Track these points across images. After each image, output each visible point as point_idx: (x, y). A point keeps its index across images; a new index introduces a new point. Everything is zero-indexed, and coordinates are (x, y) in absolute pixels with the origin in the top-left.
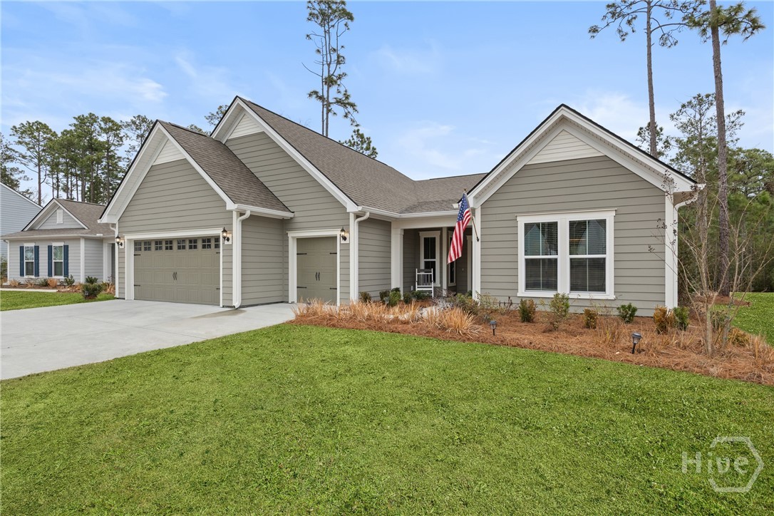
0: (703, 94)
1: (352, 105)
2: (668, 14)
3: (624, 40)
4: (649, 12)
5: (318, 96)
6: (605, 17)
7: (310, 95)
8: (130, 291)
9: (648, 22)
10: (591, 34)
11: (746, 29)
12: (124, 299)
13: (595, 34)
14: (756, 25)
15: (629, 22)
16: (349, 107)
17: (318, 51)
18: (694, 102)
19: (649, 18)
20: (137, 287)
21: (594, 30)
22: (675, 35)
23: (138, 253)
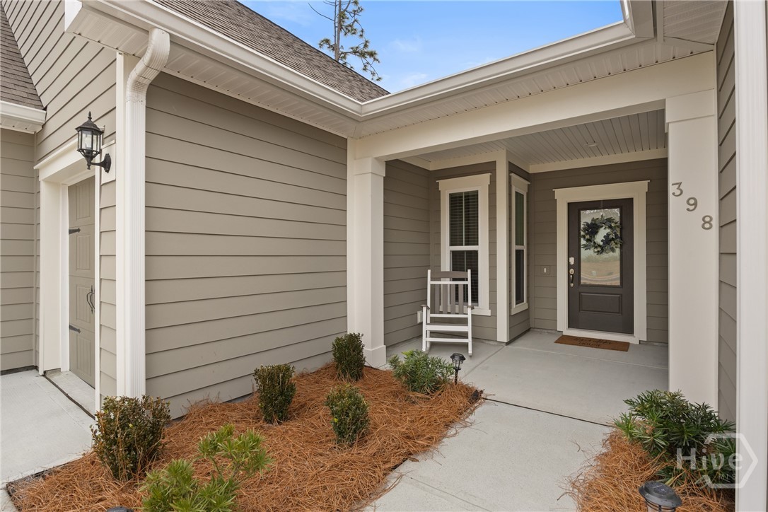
1: (372, 54)
16: (368, 57)
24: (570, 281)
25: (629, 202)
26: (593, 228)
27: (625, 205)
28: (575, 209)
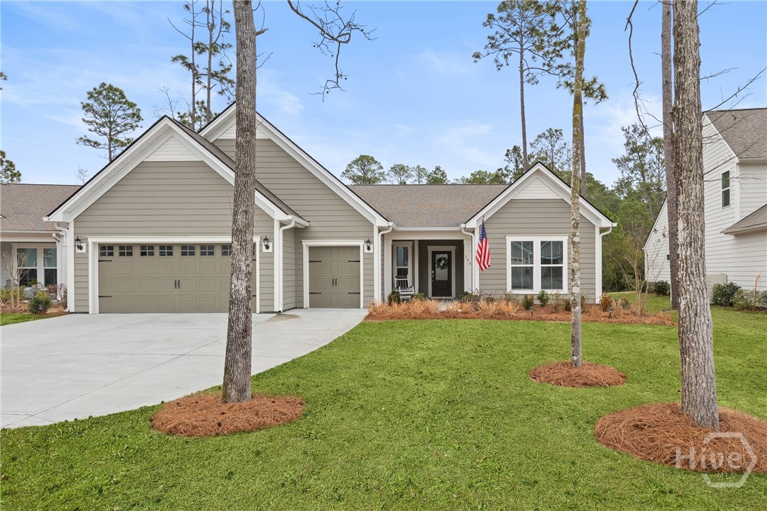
0: (553, 129)
2: (534, 58)
3: (499, 69)
4: (521, 53)
5: (184, 62)
6: (487, 46)
7: (175, 59)
8: (93, 303)
9: (521, 62)
10: (474, 59)
11: (597, 96)
12: (88, 313)
13: (477, 60)
14: (603, 96)
15: (506, 57)
17: (187, 6)
18: (547, 134)
19: (522, 58)
20: (101, 298)
21: (477, 56)
22: (538, 78)
23: (103, 258)
24: (432, 279)
25: (451, 252)
26: (440, 260)
27: (449, 253)
28: (434, 253)
